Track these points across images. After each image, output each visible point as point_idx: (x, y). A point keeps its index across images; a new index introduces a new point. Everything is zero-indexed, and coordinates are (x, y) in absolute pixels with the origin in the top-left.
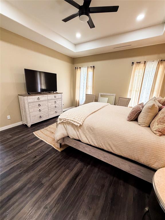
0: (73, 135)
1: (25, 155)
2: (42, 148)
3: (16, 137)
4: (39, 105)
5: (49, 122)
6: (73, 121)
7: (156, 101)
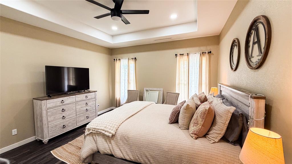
0: (105, 149)
3: (22, 162)
4: (63, 110)
5: (77, 133)
6: (103, 130)
7: (195, 98)
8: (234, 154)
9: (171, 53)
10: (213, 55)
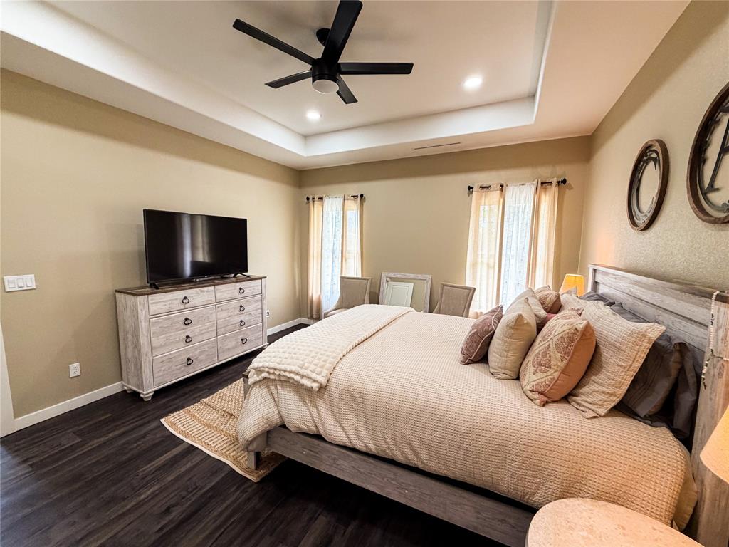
0: (300, 420)
1: (128, 507)
2: (192, 474)
3: (95, 443)
4: (187, 322)
5: (219, 378)
6: (297, 374)
7: (531, 301)
8: (654, 450)
9: (455, 183)
10: (572, 188)
